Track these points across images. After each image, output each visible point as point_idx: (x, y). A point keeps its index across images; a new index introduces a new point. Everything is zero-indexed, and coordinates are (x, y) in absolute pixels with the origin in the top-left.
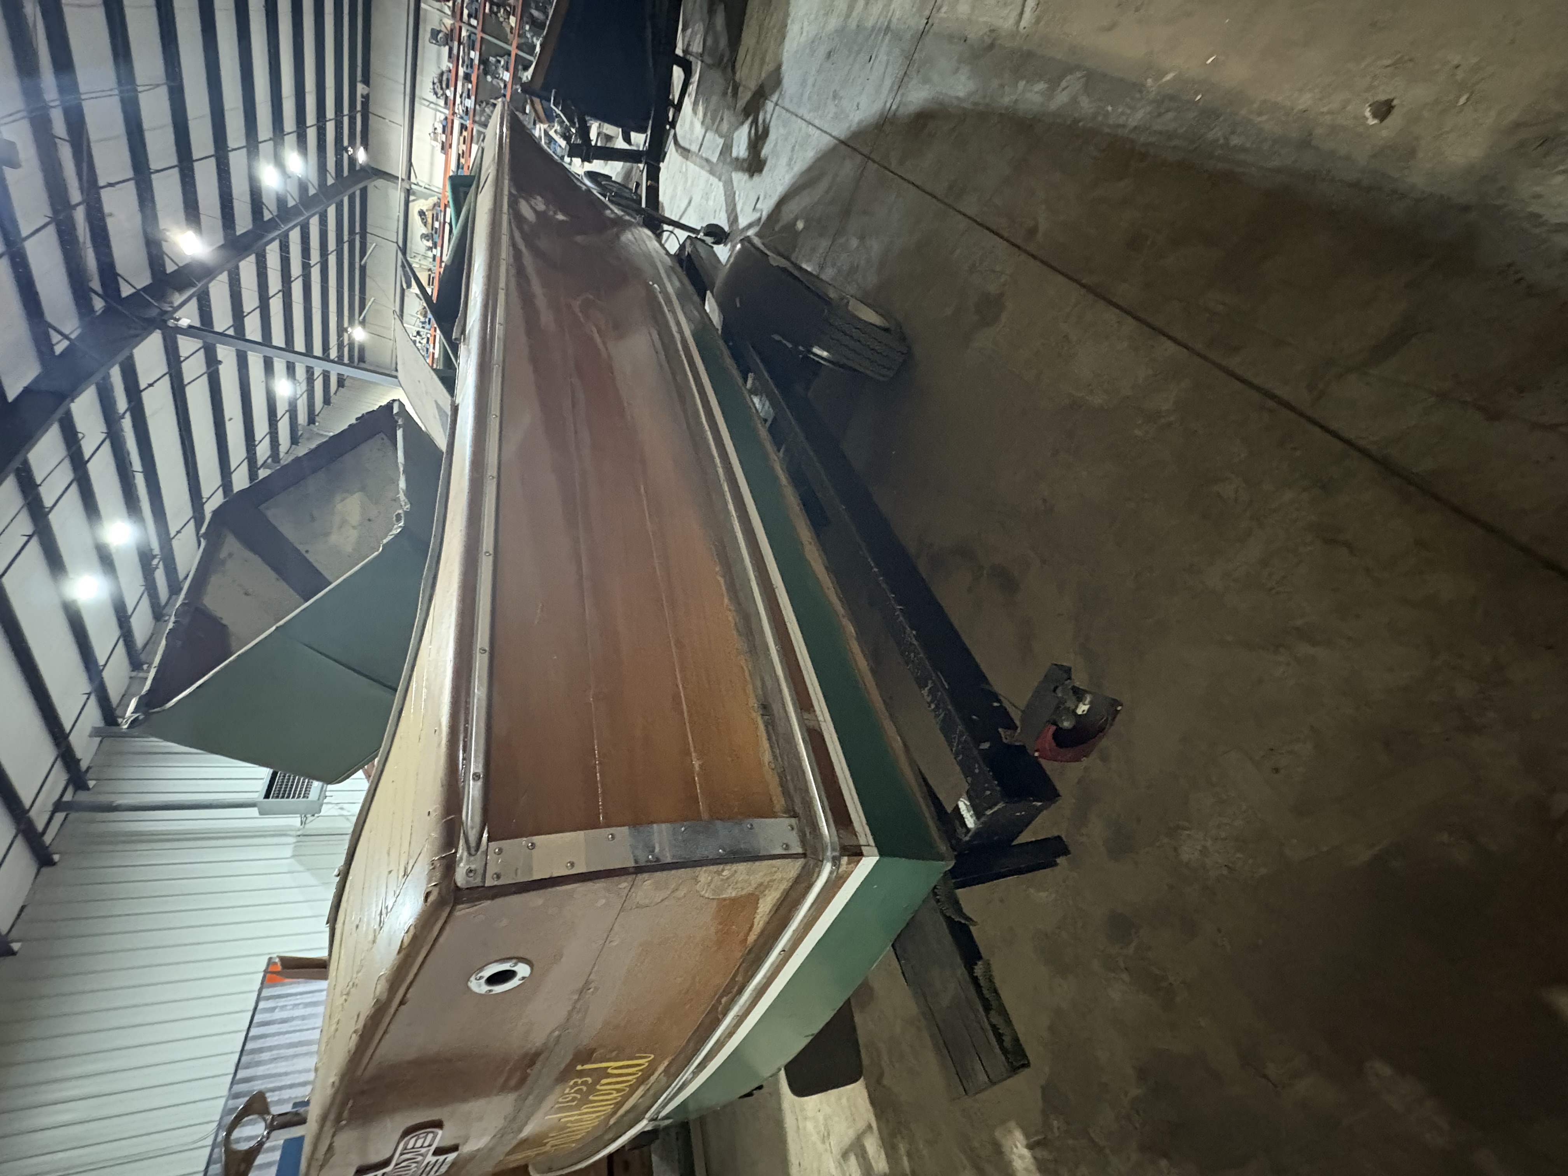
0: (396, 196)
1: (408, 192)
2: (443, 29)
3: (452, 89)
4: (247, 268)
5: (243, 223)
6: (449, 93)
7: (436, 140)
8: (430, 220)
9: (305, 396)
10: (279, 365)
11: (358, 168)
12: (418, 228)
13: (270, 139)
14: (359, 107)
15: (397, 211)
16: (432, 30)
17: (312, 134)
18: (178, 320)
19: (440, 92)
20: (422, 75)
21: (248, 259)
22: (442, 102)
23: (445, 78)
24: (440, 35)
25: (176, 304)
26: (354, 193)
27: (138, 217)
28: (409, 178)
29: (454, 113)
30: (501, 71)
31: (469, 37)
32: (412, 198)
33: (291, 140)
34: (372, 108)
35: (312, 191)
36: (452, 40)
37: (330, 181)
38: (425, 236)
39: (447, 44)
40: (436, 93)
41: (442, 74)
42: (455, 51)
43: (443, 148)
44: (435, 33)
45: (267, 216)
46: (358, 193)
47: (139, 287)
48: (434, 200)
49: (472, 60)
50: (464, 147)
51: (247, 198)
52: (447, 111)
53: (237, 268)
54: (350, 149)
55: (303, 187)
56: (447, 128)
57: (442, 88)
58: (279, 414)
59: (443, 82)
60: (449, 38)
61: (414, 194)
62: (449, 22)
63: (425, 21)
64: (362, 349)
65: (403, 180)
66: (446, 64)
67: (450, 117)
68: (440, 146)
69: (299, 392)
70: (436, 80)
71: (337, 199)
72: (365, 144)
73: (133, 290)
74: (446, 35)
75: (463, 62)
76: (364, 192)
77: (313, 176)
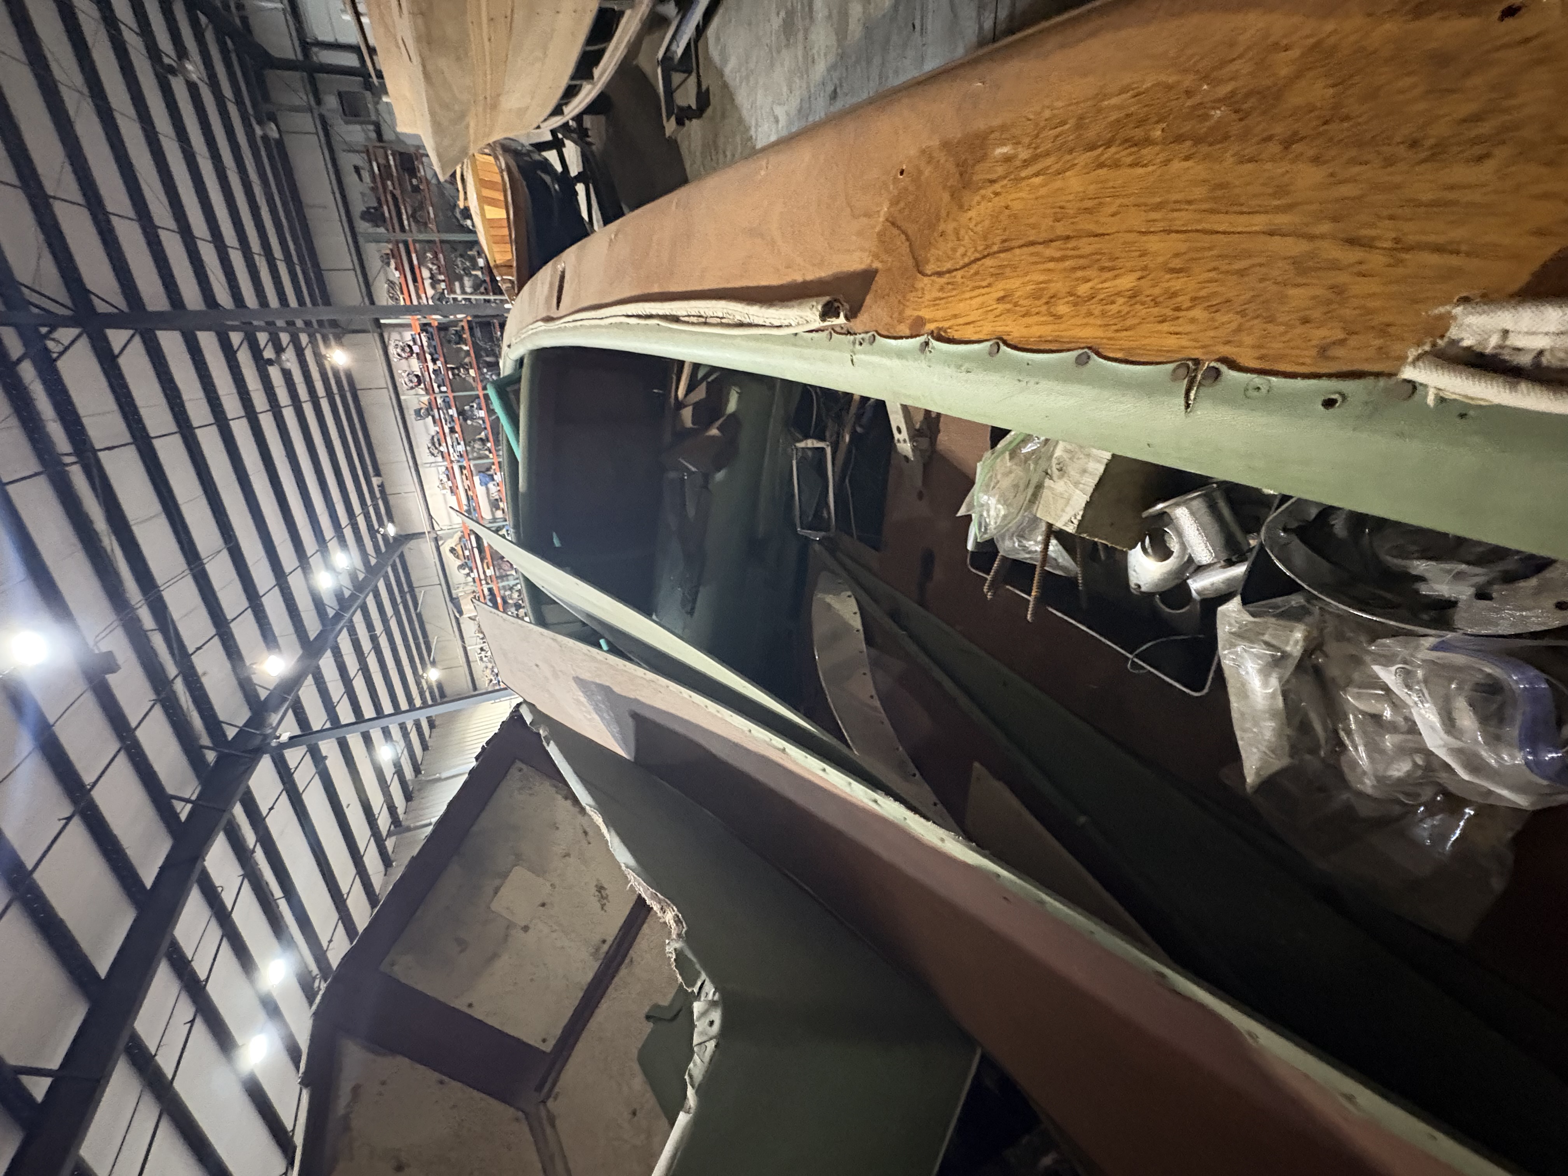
0: (427, 547)
1: (436, 540)
2: (423, 406)
3: (444, 444)
4: (327, 664)
5: (313, 627)
6: (443, 448)
7: (444, 488)
8: (460, 552)
9: (406, 752)
10: (376, 734)
11: (391, 541)
12: (453, 564)
13: (317, 551)
14: (378, 495)
15: (433, 558)
16: (415, 411)
17: (348, 532)
18: (278, 737)
19: (435, 452)
20: (418, 447)
21: (325, 656)
22: (440, 458)
23: (436, 440)
24: (422, 411)
25: (274, 725)
26: (394, 561)
27: (228, 665)
28: (433, 528)
29: (452, 462)
30: (476, 412)
31: (444, 401)
32: (440, 543)
33: (333, 545)
34: (388, 490)
35: (361, 576)
36: (432, 410)
37: (373, 561)
38: (461, 567)
39: (429, 414)
40: (433, 454)
41: (433, 437)
42: (437, 416)
43: (452, 492)
44: (418, 412)
45: (331, 613)
46: (398, 561)
47: (241, 725)
48: (459, 534)
49: (452, 416)
50: (468, 482)
51: (312, 606)
52: (445, 463)
53: (318, 668)
54: (381, 529)
55: (353, 576)
56: (450, 476)
57: (436, 448)
58: (388, 778)
59: (435, 443)
60: (429, 410)
61: (441, 538)
62: (425, 399)
63: (408, 408)
64: (440, 687)
65: (429, 532)
66: (433, 429)
67: (449, 467)
68: (449, 491)
69: (400, 752)
70: (430, 445)
71: (383, 573)
72: (391, 519)
73: (237, 729)
74: (427, 410)
75: (446, 421)
76: (402, 557)
77: (359, 564)
